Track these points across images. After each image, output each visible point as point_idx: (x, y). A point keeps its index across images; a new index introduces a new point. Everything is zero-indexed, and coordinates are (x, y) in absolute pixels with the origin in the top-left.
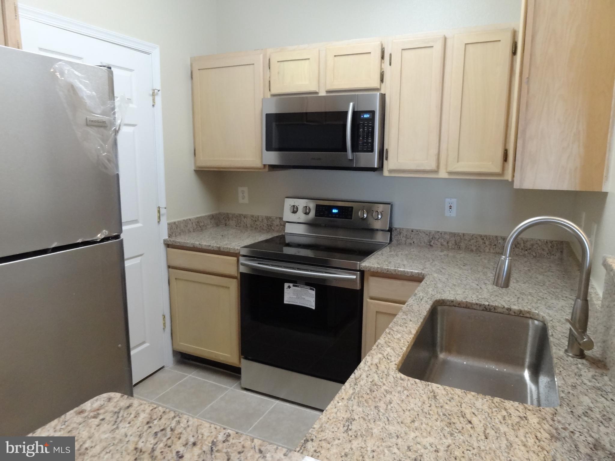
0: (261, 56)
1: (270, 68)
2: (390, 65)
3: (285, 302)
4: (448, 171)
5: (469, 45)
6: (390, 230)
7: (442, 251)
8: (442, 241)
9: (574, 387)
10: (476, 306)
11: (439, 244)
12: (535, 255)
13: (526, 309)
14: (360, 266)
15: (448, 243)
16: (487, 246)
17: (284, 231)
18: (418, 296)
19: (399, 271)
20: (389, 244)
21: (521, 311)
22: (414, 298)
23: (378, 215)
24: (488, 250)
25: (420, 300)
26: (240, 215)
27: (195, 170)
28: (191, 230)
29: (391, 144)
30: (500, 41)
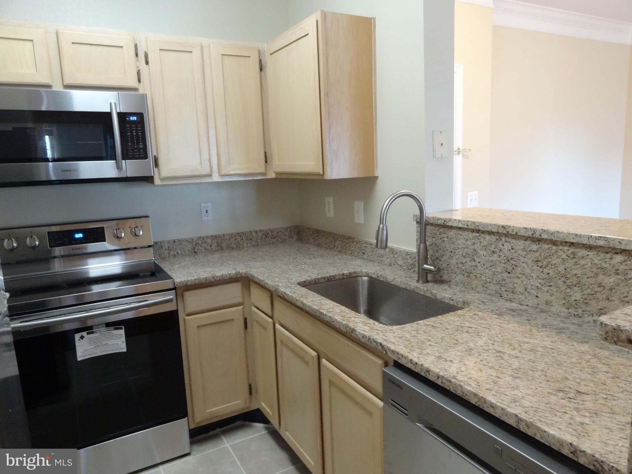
3: (79, 359)
4: (221, 174)
6: (153, 245)
8: (206, 245)
11: (203, 249)
12: (281, 241)
14: (174, 283)
20: (155, 260)
23: (139, 231)
30: (249, 57)
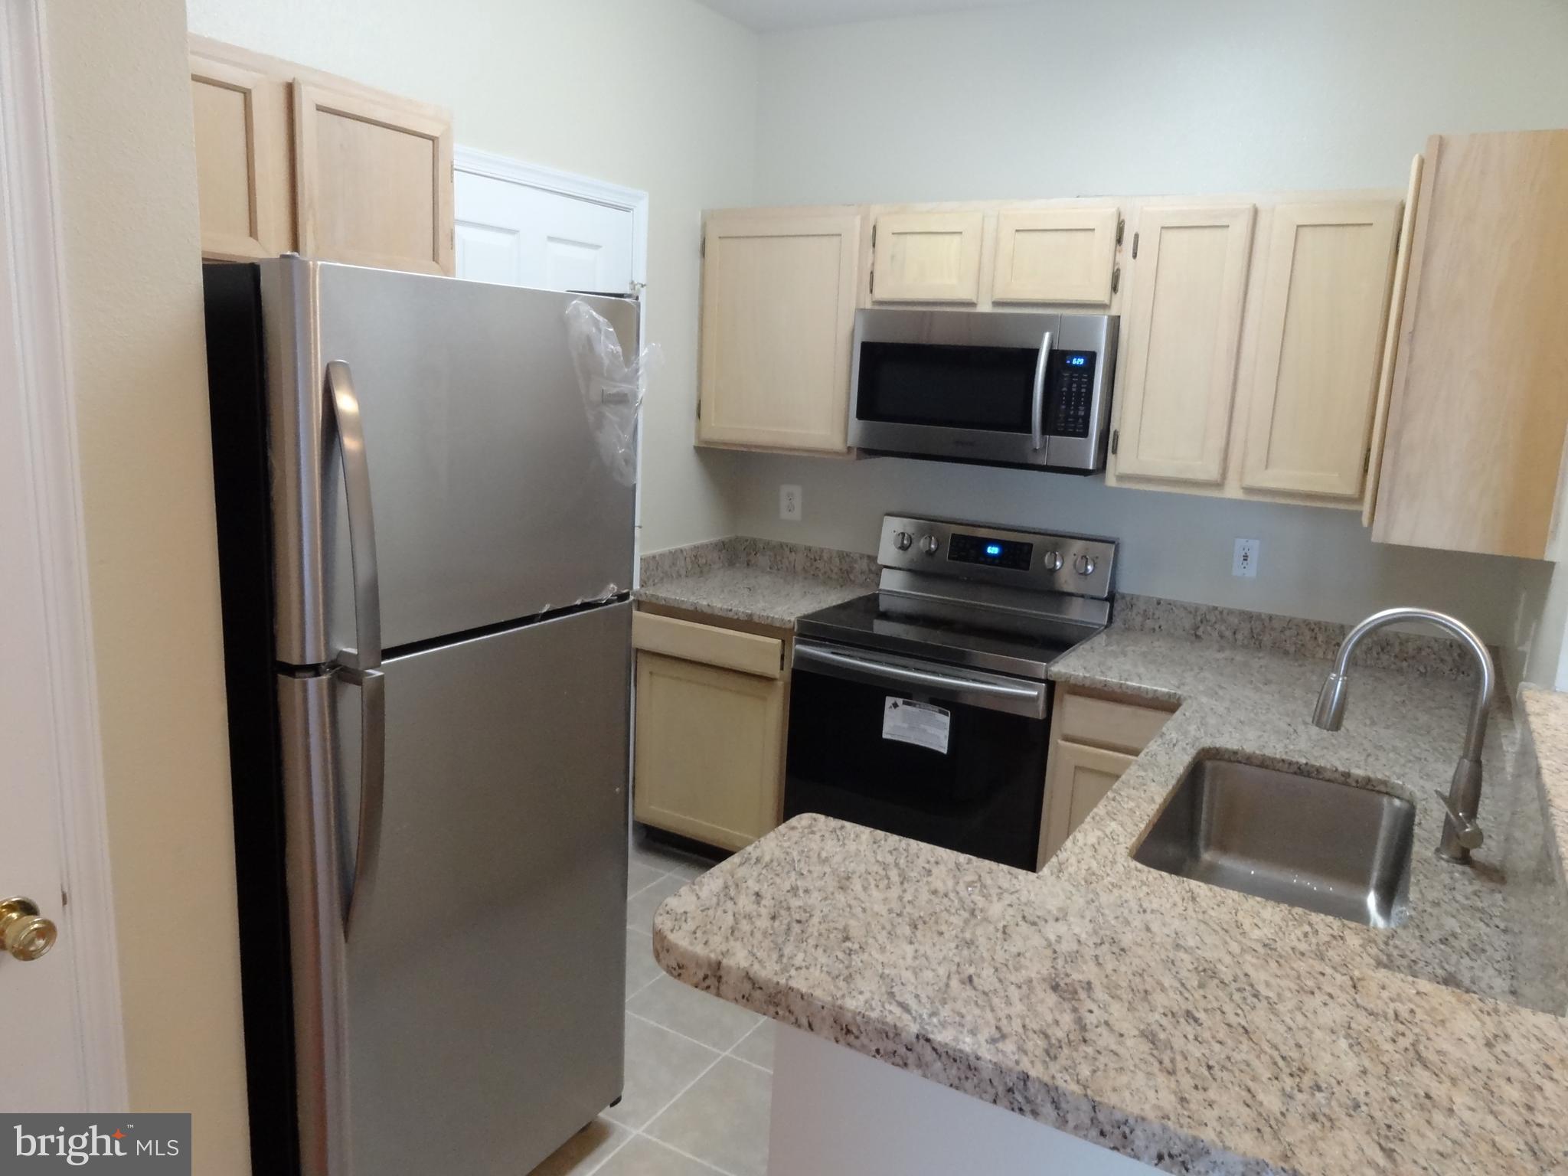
0: (858, 221)
1: (874, 246)
2: (1135, 256)
3: (885, 736)
4: (1244, 486)
5: (1305, 229)
6: (1111, 598)
7: (1221, 649)
8: (1223, 628)
9: (1436, 904)
10: (1281, 764)
11: (1215, 634)
12: (1422, 669)
13: (1380, 776)
14: (1047, 671)
15: (1235, 633)
16: (1319, 646)
17: (878, 584)
18: (1168, 737)
19: (1128, 687)
20: (1106, 627)
21: (1369, 780)
22: (1160, 741)
23: (1087, 564)
24: (1320, 654)
25: (1171, 746)
26: (781, 546)
27: (695, 447)
28: (683, 572)
29: (1125, 422)
30: (1371, 224)
